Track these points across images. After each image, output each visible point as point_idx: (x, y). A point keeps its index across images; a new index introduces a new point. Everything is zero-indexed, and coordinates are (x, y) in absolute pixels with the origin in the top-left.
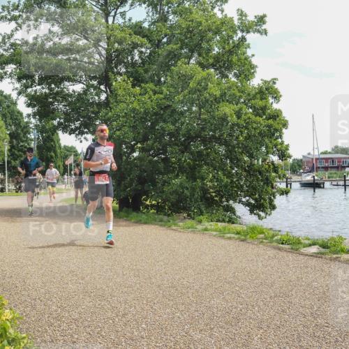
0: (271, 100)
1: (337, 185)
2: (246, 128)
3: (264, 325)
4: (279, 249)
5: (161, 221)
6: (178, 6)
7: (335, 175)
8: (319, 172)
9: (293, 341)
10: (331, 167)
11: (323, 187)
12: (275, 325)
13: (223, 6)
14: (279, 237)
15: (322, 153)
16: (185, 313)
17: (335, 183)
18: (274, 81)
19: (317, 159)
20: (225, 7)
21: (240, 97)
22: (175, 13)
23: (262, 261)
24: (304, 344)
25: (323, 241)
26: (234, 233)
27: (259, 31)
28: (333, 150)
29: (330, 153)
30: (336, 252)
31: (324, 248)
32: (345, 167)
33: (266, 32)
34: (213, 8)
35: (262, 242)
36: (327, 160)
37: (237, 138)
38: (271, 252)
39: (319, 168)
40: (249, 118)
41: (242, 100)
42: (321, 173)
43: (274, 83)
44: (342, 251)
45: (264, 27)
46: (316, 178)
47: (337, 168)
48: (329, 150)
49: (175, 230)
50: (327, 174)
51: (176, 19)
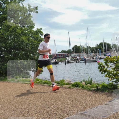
0: (40, 35)
1: (63, 63)
2: (31, 44)
3: (38, 112)
4: (44, 86)
5: (2, 79)
6: (6, 1)
7: (62, 60)
8: (57, 59)
9: (47, 116)
10: (61, 57)
11: (59, 64)
12: (41, 111)
13: (23, 2)
14: (44, 81)
15: (58, 53)
16: (9, 112)
17: (62, 62)
18: (41, 29)
19: (56, 55)
20: (23, 3)
21: (29, 34)
22: (5, 4)
23: (38, 90)
24: (51, 116)
25: (58, 82)
26: (28, 81)
27: (35, 12)
28: (61, 51)
29: (61, 52)
30: (62, 85)
31: (58, 84)
32: (65, 57)
33: (37, 12)
34: (19, 3)
35: (38, 84)
36: (60, 55)
37: (28, 48)
38: (41, 87)
39: (57, 57)
40: (32, 41)
41: (30, 35)
42: (58, 59)
43: (41, 30)
44: (64, 84)
45: (37, 11)
46: (56, 61)
47: (63, 57)
48: (60, 52)
49: (7, 82)
50: (60, 59)
51: (5, 6)
